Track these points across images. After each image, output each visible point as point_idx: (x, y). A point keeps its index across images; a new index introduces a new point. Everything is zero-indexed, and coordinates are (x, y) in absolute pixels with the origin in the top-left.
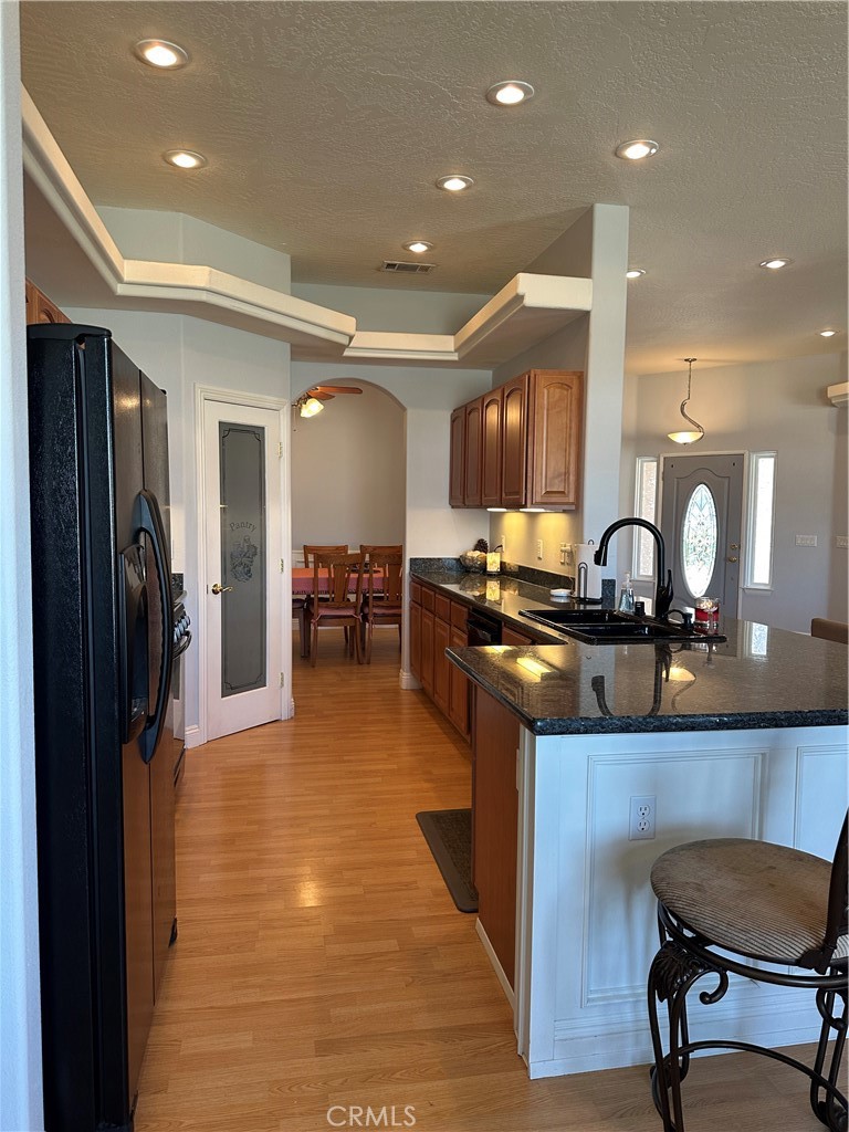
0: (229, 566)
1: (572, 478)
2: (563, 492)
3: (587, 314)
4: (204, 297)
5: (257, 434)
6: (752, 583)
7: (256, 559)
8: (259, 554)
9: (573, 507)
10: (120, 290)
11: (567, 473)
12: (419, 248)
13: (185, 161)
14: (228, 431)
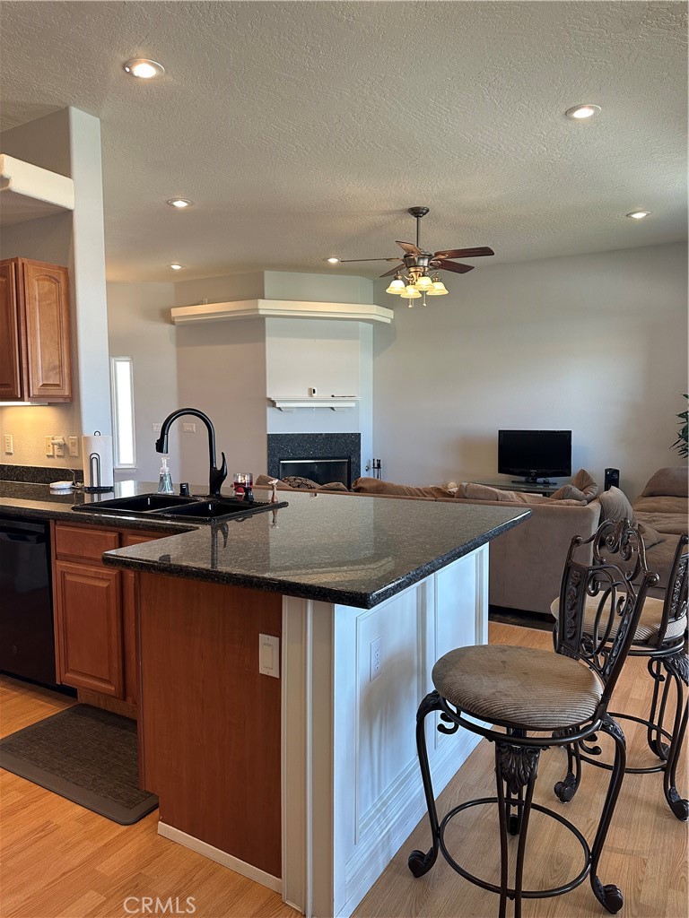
1: (66, 370)
2: (58, 385)
6: (119, 464)
9: (68, 401)
11: (61, 366)
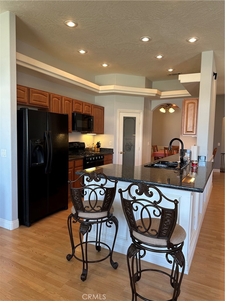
0: (125, 148)
1: (195, 127)
3: (199, 83)
4: (114, 91)
5: (134, 119)
7: (132, 147)
8: (133, 146)
10: (100, 92)
12: (171, 70)
13: (105, 65)
14: (126, 119)
